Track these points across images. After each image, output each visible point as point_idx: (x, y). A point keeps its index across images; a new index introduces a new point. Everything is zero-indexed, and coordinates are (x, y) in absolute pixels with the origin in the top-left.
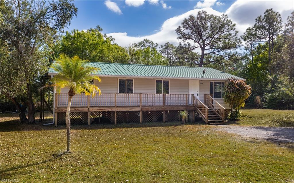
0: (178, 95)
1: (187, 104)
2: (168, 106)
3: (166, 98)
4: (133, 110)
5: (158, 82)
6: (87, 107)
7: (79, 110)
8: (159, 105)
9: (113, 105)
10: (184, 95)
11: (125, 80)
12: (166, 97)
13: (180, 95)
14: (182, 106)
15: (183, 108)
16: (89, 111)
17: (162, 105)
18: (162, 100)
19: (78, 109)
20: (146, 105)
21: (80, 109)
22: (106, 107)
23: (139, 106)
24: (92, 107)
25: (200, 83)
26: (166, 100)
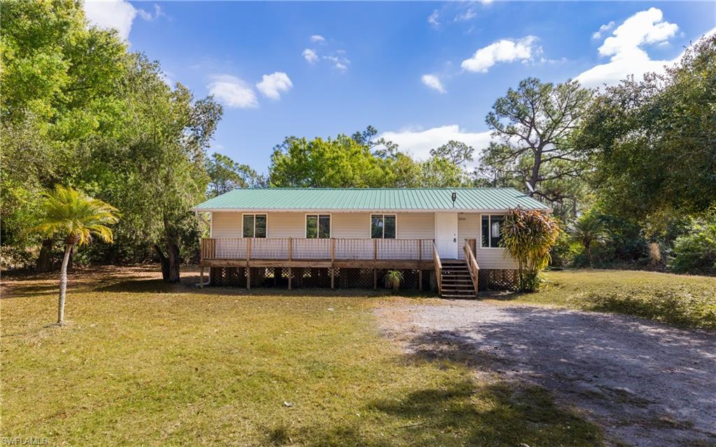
0: (403, 241)
1: (420, 257)
2: (382, 260)
3: (380, 247)
4: (319, 266)
5: (373, 217)
6: (245, 260)
7: (233, 264)
8: (365, 259)
9: (287, 258)
10: (416, 241)
11: (317, 216)
12: (380, 244)
13: (406, 241)
14: (411, 261)
15: (412, 264)
16: (248, 266)
17: (372, 258)
18: (372, 250)
19: (231, 262)
20: (343, 258)
21: (235, 262)
22: (275, 260)
23: (330, 260)
24: (254, 259)
25: (460, 219)
26: (380, 250)
